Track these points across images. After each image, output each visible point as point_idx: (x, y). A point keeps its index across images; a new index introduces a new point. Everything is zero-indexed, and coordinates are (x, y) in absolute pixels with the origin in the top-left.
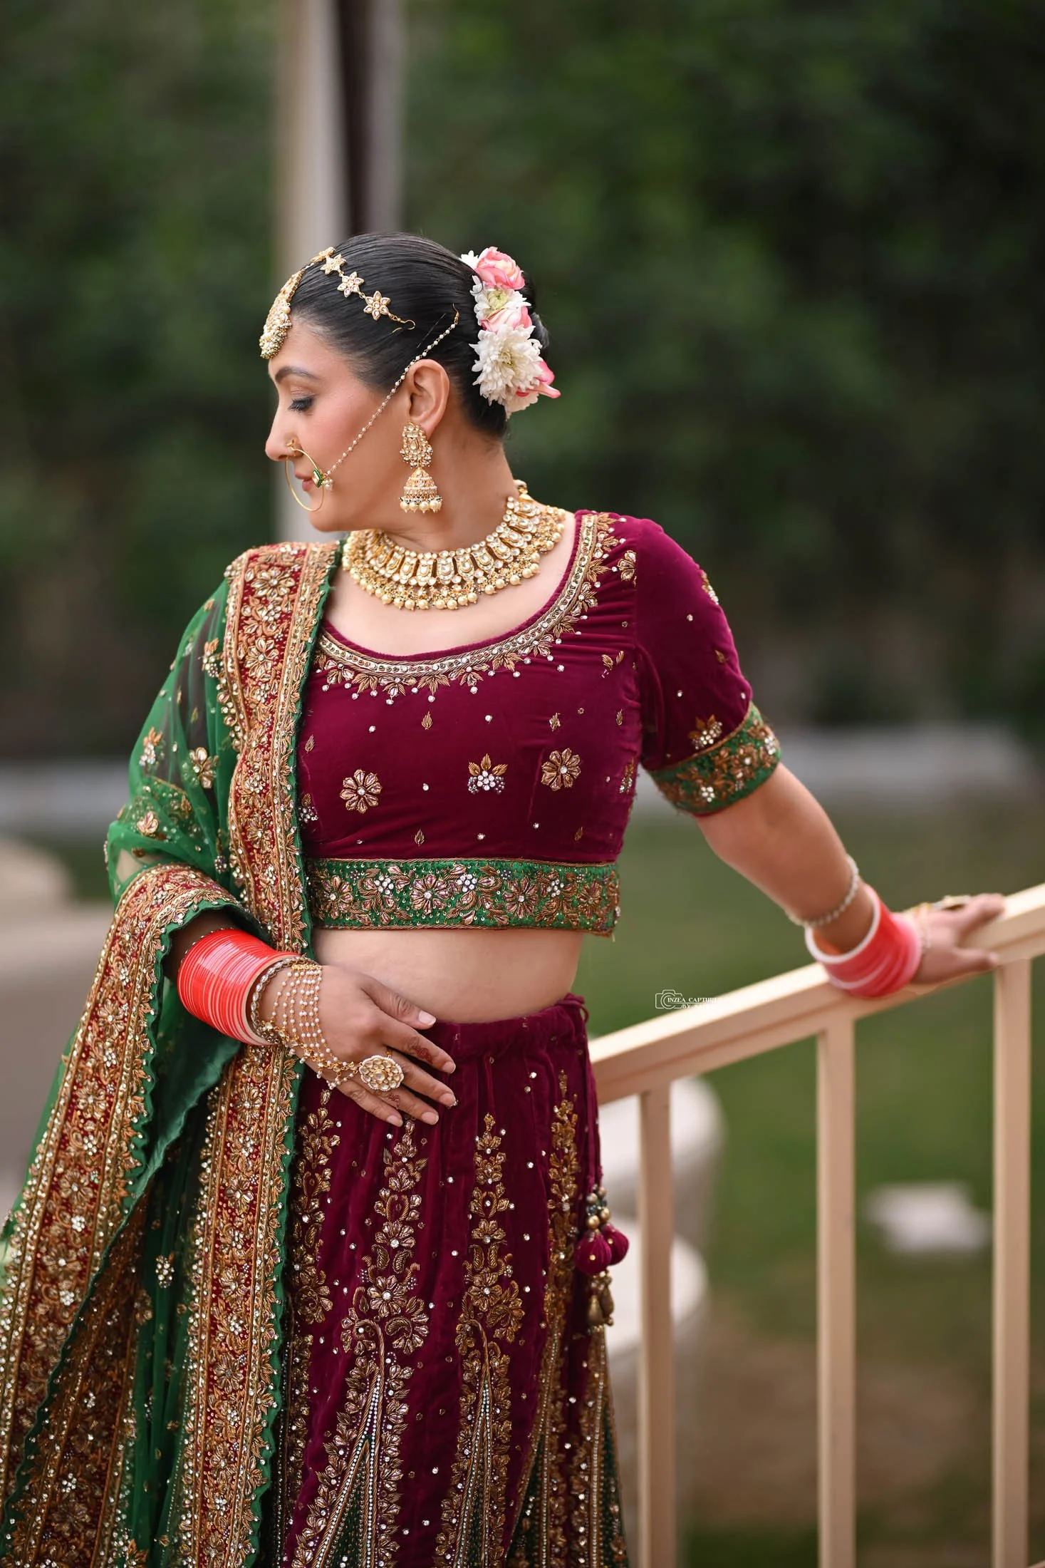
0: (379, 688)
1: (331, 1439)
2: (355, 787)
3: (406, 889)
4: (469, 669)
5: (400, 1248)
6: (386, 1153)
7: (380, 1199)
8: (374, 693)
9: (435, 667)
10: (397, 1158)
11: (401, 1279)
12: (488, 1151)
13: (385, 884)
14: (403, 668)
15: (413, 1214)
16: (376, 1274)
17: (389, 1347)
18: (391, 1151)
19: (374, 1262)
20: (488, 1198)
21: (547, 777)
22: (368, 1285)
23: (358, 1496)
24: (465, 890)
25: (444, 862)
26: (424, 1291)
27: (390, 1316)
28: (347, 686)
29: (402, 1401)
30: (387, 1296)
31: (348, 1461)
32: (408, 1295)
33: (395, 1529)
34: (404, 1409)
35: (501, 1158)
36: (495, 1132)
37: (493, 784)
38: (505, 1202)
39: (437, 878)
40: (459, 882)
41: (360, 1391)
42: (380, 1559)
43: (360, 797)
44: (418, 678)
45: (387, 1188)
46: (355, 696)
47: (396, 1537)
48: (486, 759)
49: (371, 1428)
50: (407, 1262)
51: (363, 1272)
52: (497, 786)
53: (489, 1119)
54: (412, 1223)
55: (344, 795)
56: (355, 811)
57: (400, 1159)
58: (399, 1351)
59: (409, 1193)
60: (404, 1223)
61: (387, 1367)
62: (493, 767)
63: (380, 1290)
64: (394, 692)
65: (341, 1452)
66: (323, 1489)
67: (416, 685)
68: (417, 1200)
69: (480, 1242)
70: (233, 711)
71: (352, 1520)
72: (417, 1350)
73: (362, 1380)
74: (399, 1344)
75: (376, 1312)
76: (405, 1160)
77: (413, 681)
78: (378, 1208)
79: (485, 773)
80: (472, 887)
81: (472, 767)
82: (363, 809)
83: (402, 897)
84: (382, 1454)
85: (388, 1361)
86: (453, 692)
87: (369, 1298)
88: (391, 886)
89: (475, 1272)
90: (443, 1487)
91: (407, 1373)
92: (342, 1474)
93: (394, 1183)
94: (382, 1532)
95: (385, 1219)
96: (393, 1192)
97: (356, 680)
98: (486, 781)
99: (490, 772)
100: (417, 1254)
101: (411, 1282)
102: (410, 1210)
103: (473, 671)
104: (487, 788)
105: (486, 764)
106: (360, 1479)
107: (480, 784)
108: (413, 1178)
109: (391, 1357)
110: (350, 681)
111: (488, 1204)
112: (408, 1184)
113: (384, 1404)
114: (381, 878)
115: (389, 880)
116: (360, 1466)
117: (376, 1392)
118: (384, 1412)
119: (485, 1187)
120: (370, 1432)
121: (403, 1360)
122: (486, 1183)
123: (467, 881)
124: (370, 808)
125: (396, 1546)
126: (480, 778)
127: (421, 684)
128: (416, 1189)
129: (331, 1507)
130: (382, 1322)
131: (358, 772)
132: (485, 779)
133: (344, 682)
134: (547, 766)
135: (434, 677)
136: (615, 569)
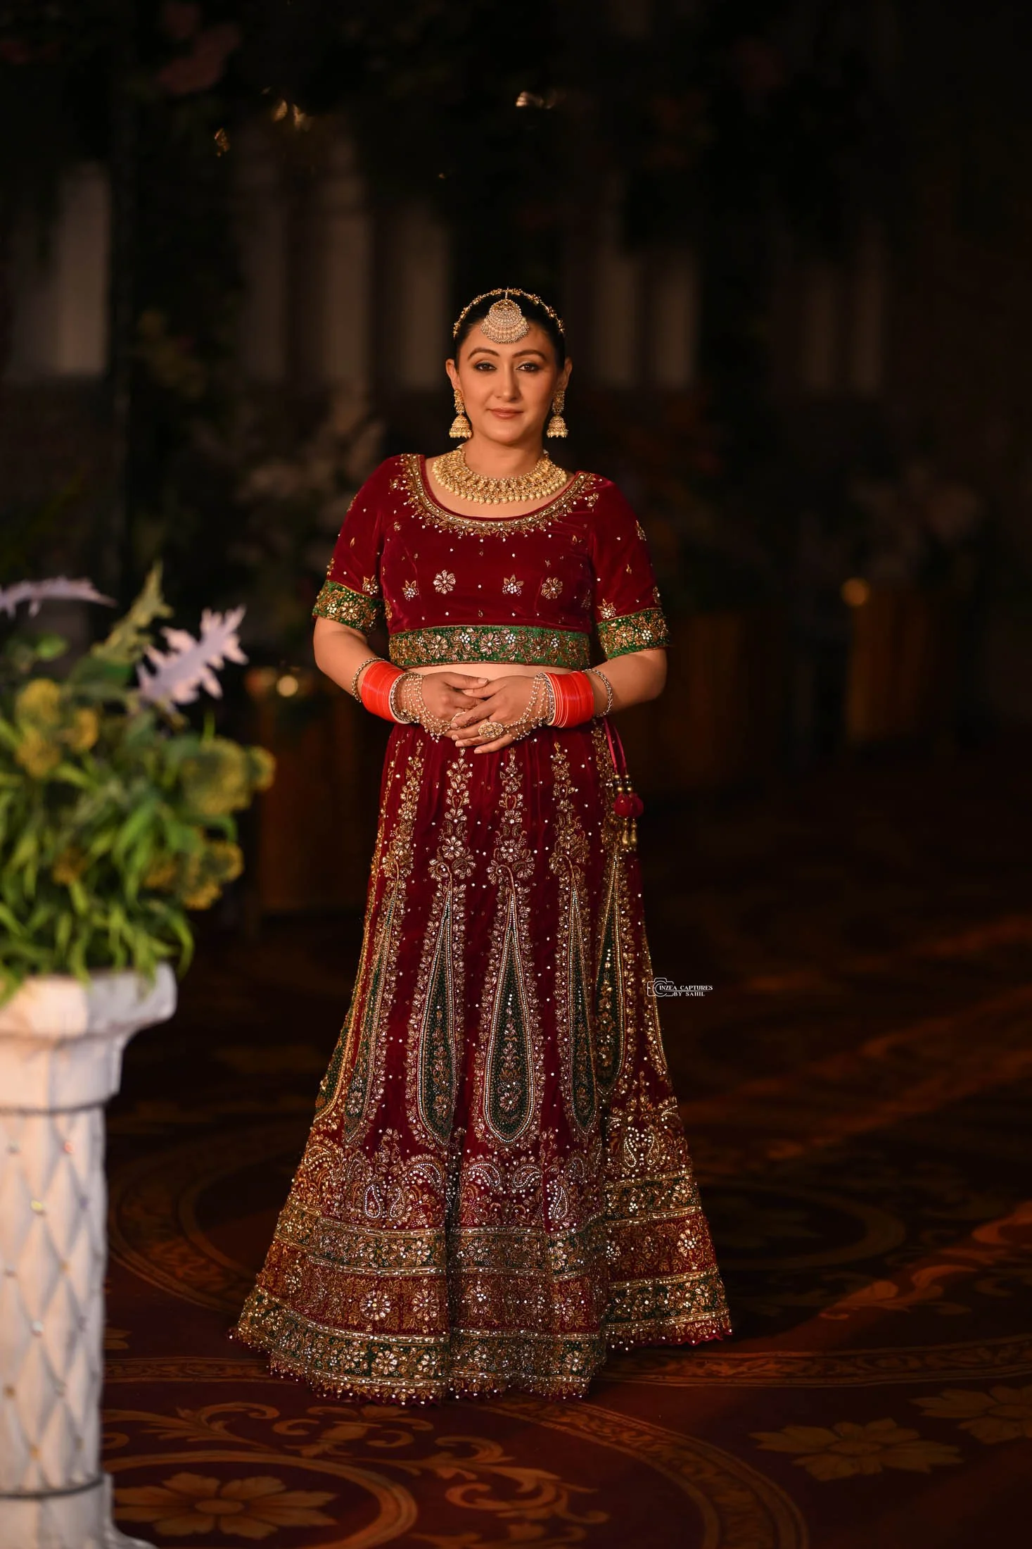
0: (454, 530)
1: (492, 933)
2: (441, 579)
3: (477, 641)
4: (502, 530)
5: (515, 823)
6: (501, 773)
7: (502, 798)
8: (451, 532)
9: (483, 525)
10: (508, 775)
11: (517, 840)
12: (560, 762)
13: (465, 638)
14: (467, 522)
15: (519, 804)
16: (503, 839)
17: (515, 878)
18: (504, 772)
19: (502, 833)
20: (563, 788)
21: (544, 591)
22: (500, 846)
23: (511, 961)
24: (510, 642)
25: (497, 626)
26: (530, 845)
27: (514, 862)
28: (436, 526)
29: (527, 906)
30: (511, 850)
31: (503, 943)
32: (522, 848)
33: (533, 975)
34: (528, 910)
35: (567, 765)
36: (561, 751)
37: (515, 591)
38: (573, 789)
39: (494, 634)
40: (507, 638)
41: (504, 904)
42: (529, 992)
43: (443, 585)
44: (474, 529)
45: (505, 792)
46: (440, 532)
47: (535, 978)
48: (513, 577)
49: (512, 923)
50: (519, 831)
51: (497, 839)
52: (517, 592)
53: (557, 746)
54: (520, 809)
55: (434, 583)
56: (440, 593)
57: (509, 775)
58: (521, 879)
59: (516, 794)
60: (516, 810)
61: (516, 888)
62: (516, 581)
63: (507, 848)
64: (461, 533)
65: (499, 939)
66: (492, 961)
67: (473, 532)
68: (521, 797)
69: (561, 812)
71: (510, 974)
72: (530, 877)
73: (504, 898)
74: (521, 875)
75: (506, 860)
76: (512, 775)
77: (471, 530)
78: (501, 804)
79: (512, 584)
80: (513, 641)
81: (505, 580)
83: (476, 646)
84: (520, 936)
85: (516, 885)
86: (493, 540)
87: (502, 853)
88: (469, 639)
89: (560, 829)
90: (554, 947)
91: (526, 891)
92: (501, 952)
93: (508, 789)
94: (527, 977)
95: (505, 809)
96: (508, 794)
97: (442, 524)
98: (512, 589)
99: (515, 584)
100: (524, 825)
101: (522, 842)
102: (518, 802)
103: (504, 531)
104: (512, 592)
105: (513, 579)
106: (511, 953)
107: (509, 590)
108: (517, 785)
109: (517, 883)
110: (438, 524)
111: (564, 791)
112: (515, 789)
113: (518, 909)
114: (463, 635)
115: (467, 636)
116: (510, 945)
117: (512, 904)
118: (518, 913)
119: (561, 782)
120: (512, 925)
121: (524, 883)
122: (561, 780)
123: (511, 638)
124: (448, 592)
125: (535, 983)
126: (509, 586)
127: (476, 533)
128: (519, 791)
129: (498, 970)
130: (510, 865)
131: (443, 571)
132: (512, 587)
133: (434, 524)
134: (544, 585)
135: (482, 529)
136: (586, 499)
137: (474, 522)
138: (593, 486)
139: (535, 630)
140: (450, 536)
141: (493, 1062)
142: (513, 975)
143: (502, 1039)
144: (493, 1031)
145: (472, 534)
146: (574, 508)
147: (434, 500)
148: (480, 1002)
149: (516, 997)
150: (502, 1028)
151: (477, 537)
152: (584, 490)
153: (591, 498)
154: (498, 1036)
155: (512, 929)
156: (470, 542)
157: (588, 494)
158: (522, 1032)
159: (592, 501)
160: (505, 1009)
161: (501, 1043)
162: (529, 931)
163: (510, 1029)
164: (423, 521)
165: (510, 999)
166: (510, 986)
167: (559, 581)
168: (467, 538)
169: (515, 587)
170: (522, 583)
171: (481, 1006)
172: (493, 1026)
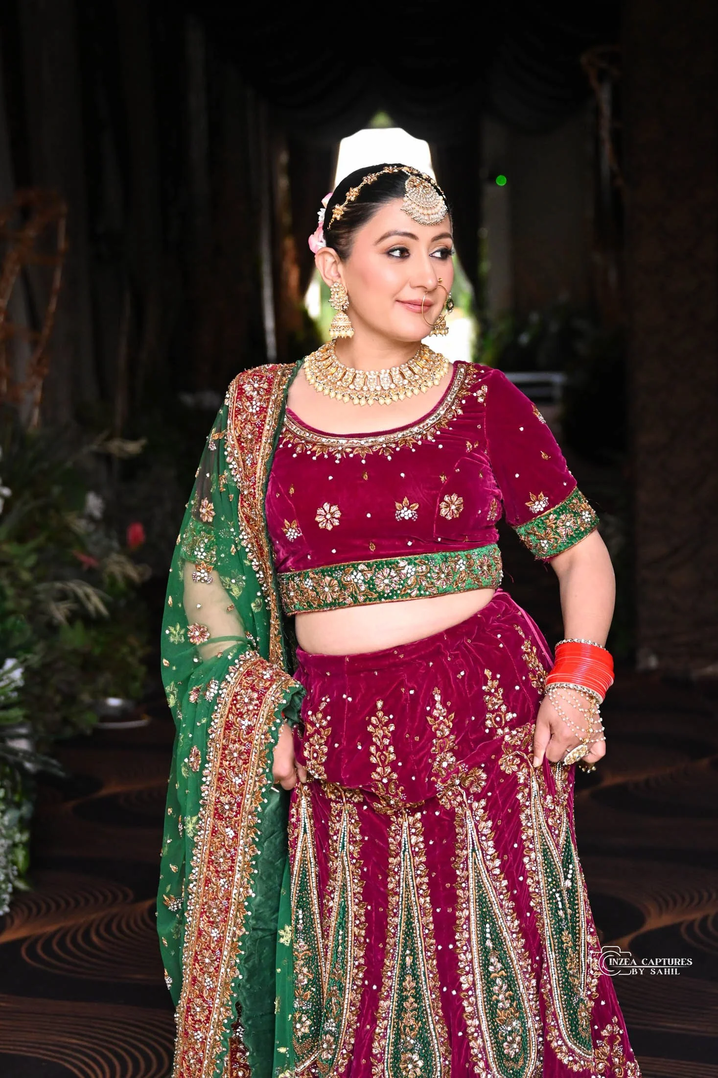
0: (329, 454)
2: (324, 514)
3: (372, 579)
4: (384, 446)
8: (326, 456)
9: (363, 442)
12: (493, 690)
13: (358, 577)
20: (497, 716)
21: (443, 511)
24: (408, 576)
25: (393, 559)
28: (309, 453)
34: (488, 824)
35: (500, 691)
36: (493, 678)
37: (410, 516)
38: (509, 714)
39: (390, 569)
40: (405, 572)
43: (327, 520)
44: (353, 449)
46: (314, 458)
48: (406, 500)
52: (413, 517)
53: (488, 673)
55: (318, 519)
56: (325, 530)
62: (409, 505)
64: (339, 456)
67: (351, 453)
70: (235, 466)
77: (350, 450)
80: (413, 573)
81: (398, 505)
82: (330, 528)
83: (371, 584)
86: (375, 459)
88: (362, 578)
97: (314, 449)
98: (406, 514)
99: (408, 508)
103: (387, 447)
105: (406, 503)
107: (403, 515)
110: (310, 450)
111: (498, 719)
114: (355, 573)
115: (360, 574)
119: (494, 711)
122: (494, 709)
123: (410, 570)
124: (334, 527)
126: (403, 511)
127: (355, 453)
131: (326, 504)
132: (406, 512)
133: (306, 450)
134: (443, 505)
135: (363, 448)
136: (475, 394)
137: (351, 441)
138: (477, 379)
139: (437, 556)
140: (327, 463)
141: (485, 1006)
142: (486, 902)
143: (489, 977)
144: (477, 971)
145: (351, 455)
146: (463, 407)
147: (301, 423)
148: (454, 942)
149: (494, 925)
150: (486, 964)
151: (357, 457)
152: (468, 384)
153: (480, 392)
154: (484, 975)
155: (474, 850)
156: (351, 463)
157: (476, 387)
158: (508, 963)
159: (482, 395)
160: (485, 942)
161: (489, 982)
162: (495, 847)
163: (496, 964)
164: (293, 450)
165: (488, 930)
166: (485, 915)
167: (458, 497)
168: (346, 460)
169: (409, 511)
170: (416, 506)
171: (456, 947)
172: (476, 965)
